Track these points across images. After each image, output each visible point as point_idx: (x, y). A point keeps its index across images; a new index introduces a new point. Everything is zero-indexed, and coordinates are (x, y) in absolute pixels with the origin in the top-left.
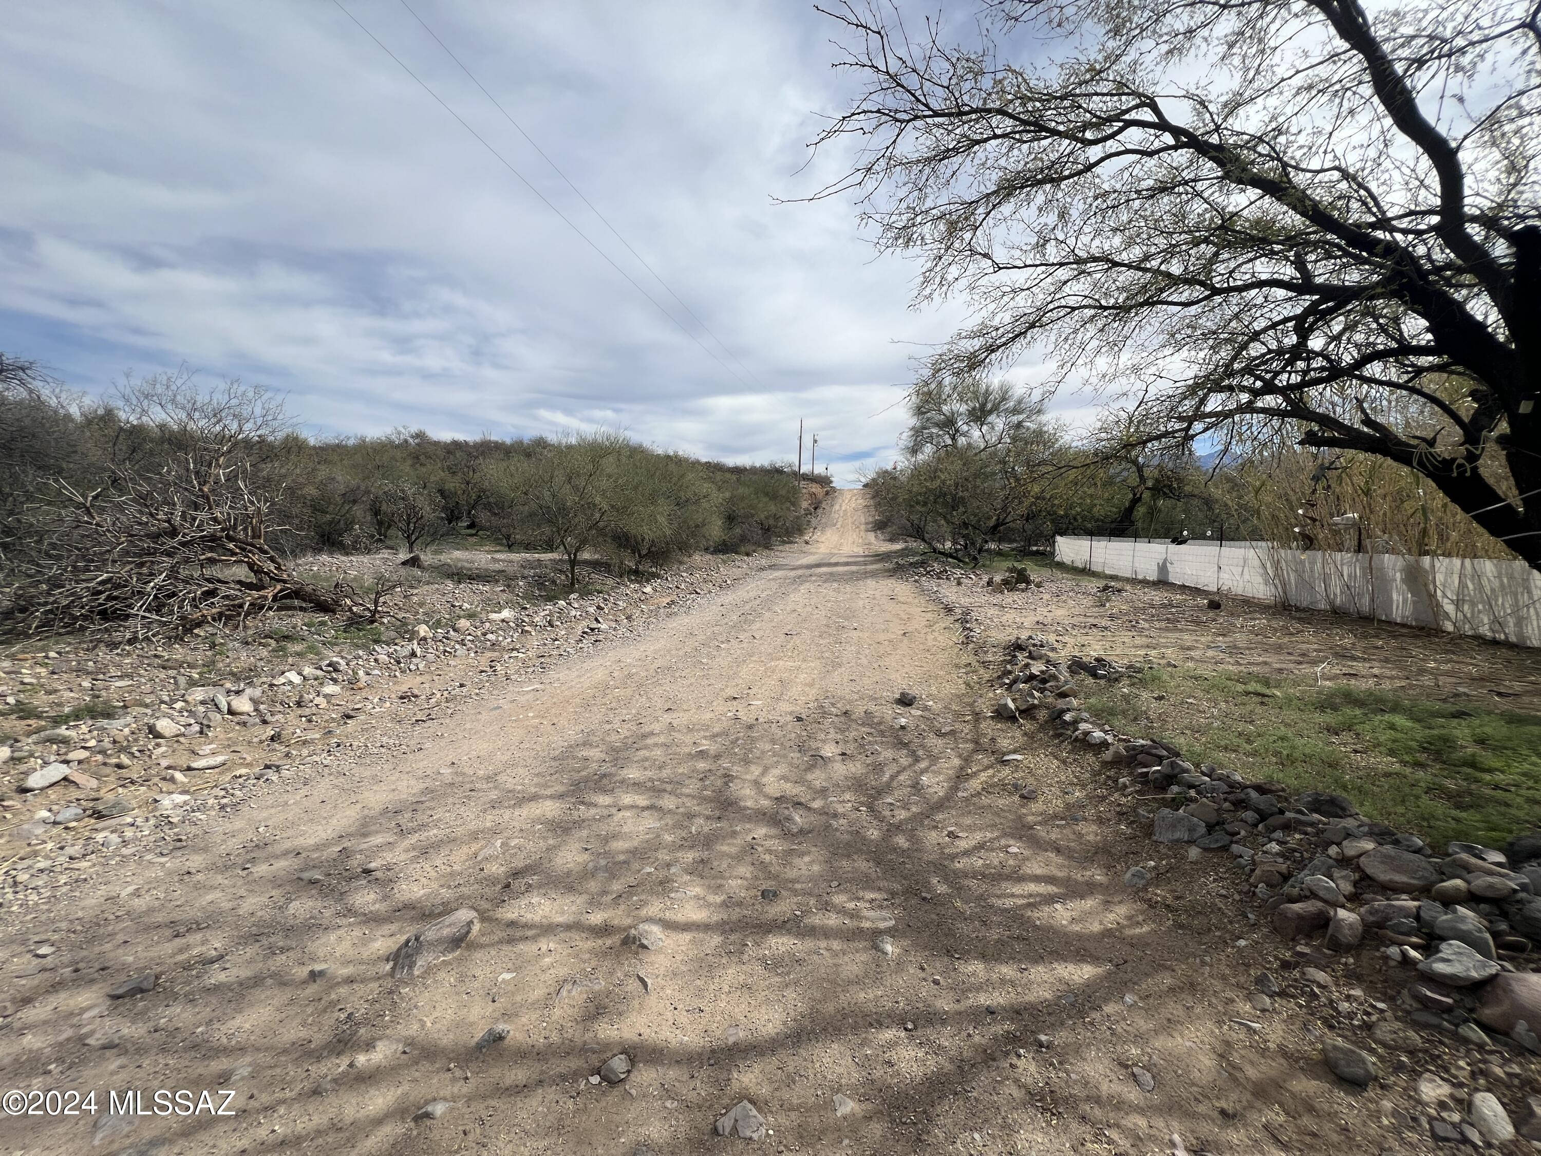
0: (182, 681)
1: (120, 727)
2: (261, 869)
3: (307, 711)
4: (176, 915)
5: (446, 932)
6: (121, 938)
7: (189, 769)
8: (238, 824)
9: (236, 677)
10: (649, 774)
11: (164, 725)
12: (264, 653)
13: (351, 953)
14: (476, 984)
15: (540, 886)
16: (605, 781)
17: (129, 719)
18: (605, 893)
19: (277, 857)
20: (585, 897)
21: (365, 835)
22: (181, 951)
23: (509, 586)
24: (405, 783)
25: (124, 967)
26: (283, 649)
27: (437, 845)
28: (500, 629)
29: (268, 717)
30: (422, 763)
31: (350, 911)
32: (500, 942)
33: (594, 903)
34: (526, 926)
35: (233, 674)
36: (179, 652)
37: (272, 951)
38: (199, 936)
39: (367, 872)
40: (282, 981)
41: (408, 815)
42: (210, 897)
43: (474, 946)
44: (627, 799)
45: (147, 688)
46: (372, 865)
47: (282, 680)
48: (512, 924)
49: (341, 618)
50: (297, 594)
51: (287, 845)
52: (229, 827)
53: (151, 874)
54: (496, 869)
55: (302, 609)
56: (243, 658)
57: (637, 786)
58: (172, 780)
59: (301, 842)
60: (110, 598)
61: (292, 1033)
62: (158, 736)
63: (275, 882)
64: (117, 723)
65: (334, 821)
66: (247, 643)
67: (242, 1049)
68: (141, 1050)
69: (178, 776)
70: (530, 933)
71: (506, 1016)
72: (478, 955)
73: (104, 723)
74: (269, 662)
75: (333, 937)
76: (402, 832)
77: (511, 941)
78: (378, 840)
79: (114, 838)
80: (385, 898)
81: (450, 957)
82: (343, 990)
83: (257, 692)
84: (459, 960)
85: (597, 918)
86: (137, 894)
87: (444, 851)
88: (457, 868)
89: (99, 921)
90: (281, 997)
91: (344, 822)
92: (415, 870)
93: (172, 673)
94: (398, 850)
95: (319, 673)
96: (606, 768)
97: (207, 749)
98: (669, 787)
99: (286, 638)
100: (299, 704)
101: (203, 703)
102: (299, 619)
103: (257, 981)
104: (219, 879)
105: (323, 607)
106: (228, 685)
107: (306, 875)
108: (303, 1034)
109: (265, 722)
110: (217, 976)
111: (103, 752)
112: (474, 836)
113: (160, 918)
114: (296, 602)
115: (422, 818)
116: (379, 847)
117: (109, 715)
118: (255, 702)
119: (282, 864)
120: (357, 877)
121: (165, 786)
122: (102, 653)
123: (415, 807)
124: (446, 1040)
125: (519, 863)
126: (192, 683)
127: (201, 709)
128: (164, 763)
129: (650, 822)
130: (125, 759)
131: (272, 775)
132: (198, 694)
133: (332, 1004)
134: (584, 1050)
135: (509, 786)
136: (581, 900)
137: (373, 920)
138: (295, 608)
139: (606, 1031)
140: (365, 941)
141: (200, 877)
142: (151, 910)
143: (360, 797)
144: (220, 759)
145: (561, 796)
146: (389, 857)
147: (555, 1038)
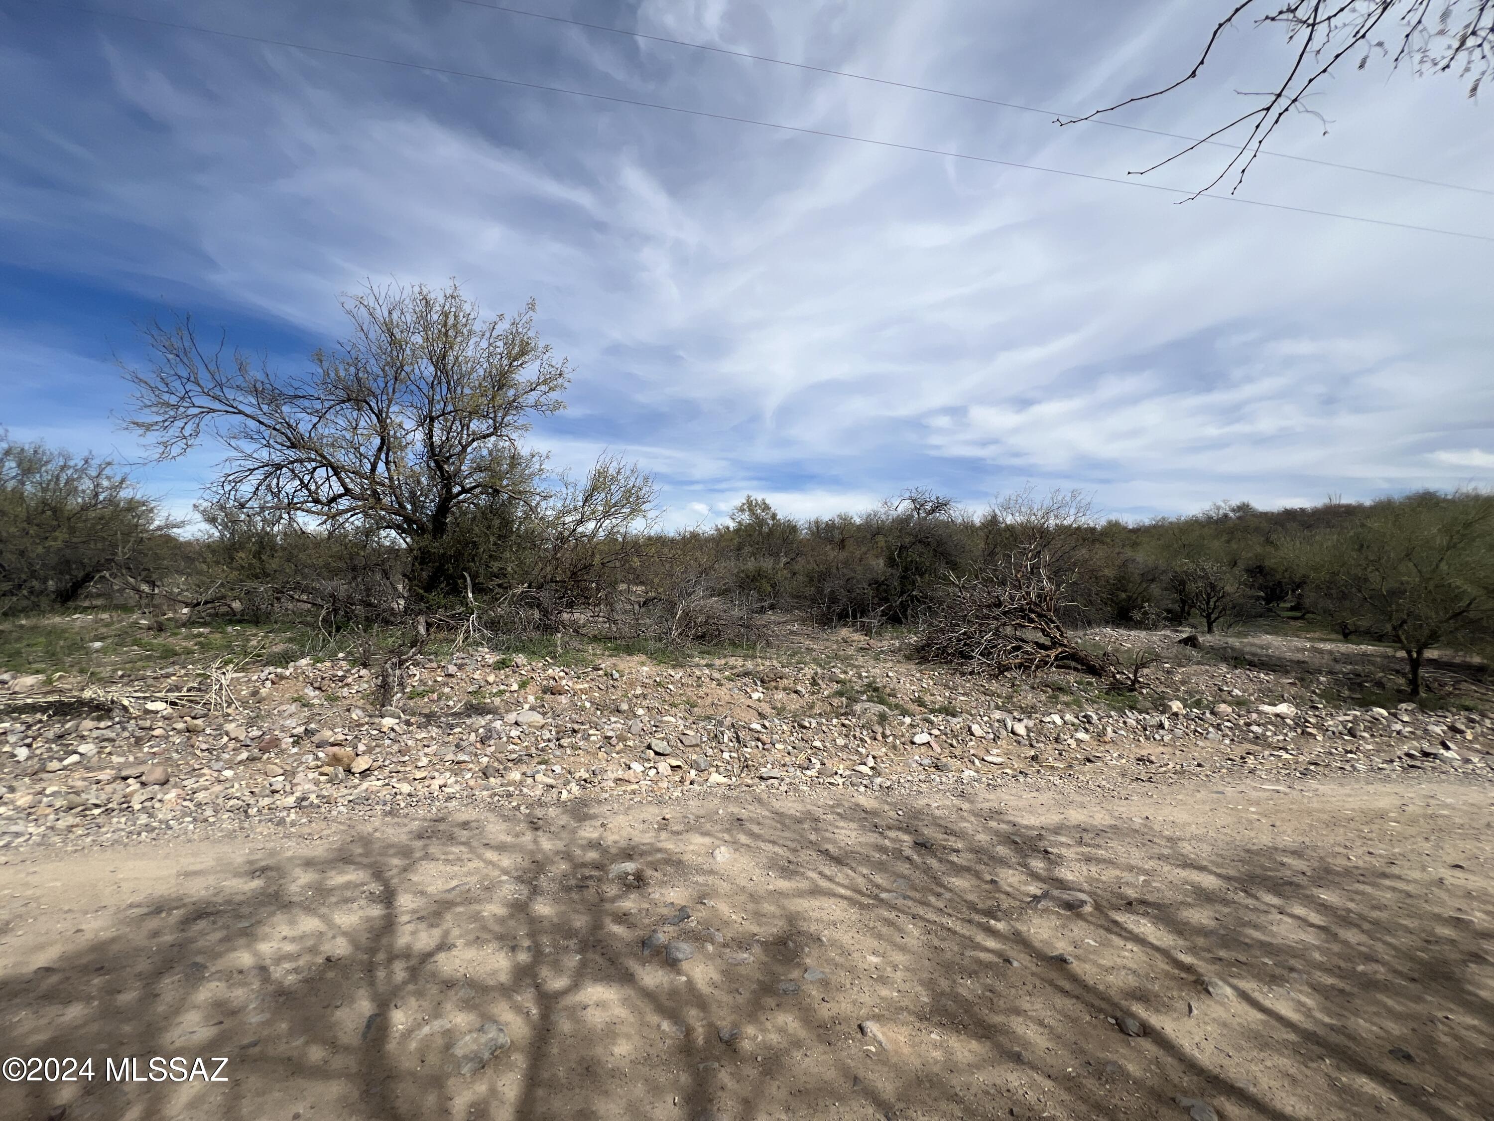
0: (992, 704)
1: (956, 723)
2: (993, 824)
3: (1060, 747)
4: (949, 825)
5: (1065, 897)
6: (926, 822)
7: (983, 760)
8: (992, 796)
9: (1023, 710)
10: (1351, 905)
11: (975, 728)
12: (1043, 698)
13: (1016, 885)
14: (1070, 934)
15: (1155, 917)
16: (1287, 888)
17: (960, 720)
18: (1209, 951)
19: (1003, 822)
20: (1187, 943)
21: (1056, 833)
22: (945, 840)
23: (1302, 680)
24: (1101, 816)
25: (923, 834)
26: (1056, 697)
27: (1099, 861)
28: (1271, 723)
29: (1034, 743)
30: (1122, 808)
31: (1025, 866)
32: (1101, 926)
33: (1193, 950)
34: (1125, 929)
35: (1022, 708)
36: (994, 686)
37: (980, 861)
38: (954, 838)
39: (1046, 852)
40: (978, 875)
41: (1091, 835)
42: (965, 825)
43: (1080, 916)
44: (1299, 911)
45: (974, 704)
46: (1050, 849)
47: (1047, 719)
48: (1115, 922)
49: (1105, 681)
50: (1074, 657)
51: (1011, 818)
52: (987, 796)
53: (948, 803)
54: (1131, 893)
55: (1076, 669)
56: (1029, 698)
57: (1324, 908)
58: (973, 763)
59: (1019, 820)
60: (965, 645)
61: (971, 897)
62: (972, 734)
63: (997, 833)
64: (955, 720)
65: (1043, 818)
66: (1033, 688)
67: (951, 891)
68: (917, 867)
69: (976, 761)
70: (1124, 934)
71: (1077, 957)
72: (1081, 923)
73: (949, 718)
74: (1045, 704)
75: (1011, 872)
76: (1080, 842)
77: (1108, 930)
78: (1063, 839)
79: (938, 779)
80: (1048, 870)
81: (1062, 912)
82: (1003, 896)
83: (1031, 724)
84: (1068, 918)
85: (1187, 959)
86: (938, 808)
87: (1101, 866)
88: (1103, 878)
89: (920, 812)
90: (975, 882)
91: (1049, 821)
92: (1076, 866)
93: (988, 698)
94: (1072, 850)
95: (1076, 721)
96: (1300, 880)
97: (994, 751)
98: (1366, 926)
99: (1060, 689)
100: (1057, 740)
101: (998, 721)
102: (1072, 678)
103: (968, 869)
104: (973, 819)
105: (1092, 670)
106: (1015, 714)
107: (1013, 837)
108: (977, 900)
109: (1031, 746)
110: (954, 858)
111: (946, 734)
112: (1131, 868)
113: (942, 823)
114: (1073, 664)
115: (1098, 841)
116: (1062, 844)
117: (954, 716)
118: (1028, 729)
119: (1004, 826)
120: (1039, 852)
121: (969, 765)
122: (958, 679)
123: (1100, 832)
124: (1037, 944)
125: (1149, 898)
126: (998, 708)
127: (997, 724)
128: (972, 752)
129: (1310, 937)
130: (955, 743)
131: (1021, 778)
132: (997, 715)
133: (994, 898)
134: (1115, 1005)
135: (1184, 851)
136: (1181, 942)
137: (1034, 876)
138: (1069, 668)
139: (1138, 1009)
140: (1026, 883)
141: (965, 814)
142: (941, 818)
143: (1066, 811)
144: (999, 760)
145: (1228, 878)
146: (1064, 851)
147: (1101, 987)
